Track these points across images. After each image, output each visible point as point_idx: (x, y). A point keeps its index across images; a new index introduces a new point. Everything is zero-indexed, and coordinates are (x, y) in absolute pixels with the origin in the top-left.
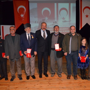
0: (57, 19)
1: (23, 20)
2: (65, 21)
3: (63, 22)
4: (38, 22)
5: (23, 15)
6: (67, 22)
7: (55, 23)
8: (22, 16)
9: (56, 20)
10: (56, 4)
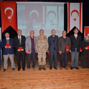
0: (46, 22)
1: (10, 22)
2: (53, 24)
3: (51, 25)
4: (25, 24)
5: (11, 17)
6: (55, 25)
7: (43, 26)
8: (9, 18)
9: (44, 23)
10: (44, 7)
